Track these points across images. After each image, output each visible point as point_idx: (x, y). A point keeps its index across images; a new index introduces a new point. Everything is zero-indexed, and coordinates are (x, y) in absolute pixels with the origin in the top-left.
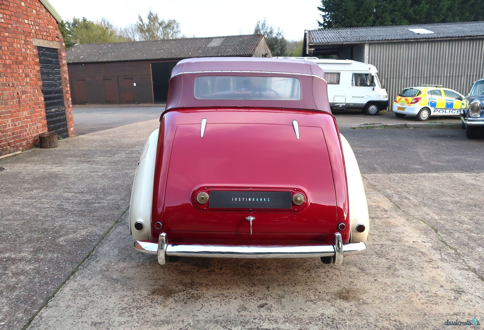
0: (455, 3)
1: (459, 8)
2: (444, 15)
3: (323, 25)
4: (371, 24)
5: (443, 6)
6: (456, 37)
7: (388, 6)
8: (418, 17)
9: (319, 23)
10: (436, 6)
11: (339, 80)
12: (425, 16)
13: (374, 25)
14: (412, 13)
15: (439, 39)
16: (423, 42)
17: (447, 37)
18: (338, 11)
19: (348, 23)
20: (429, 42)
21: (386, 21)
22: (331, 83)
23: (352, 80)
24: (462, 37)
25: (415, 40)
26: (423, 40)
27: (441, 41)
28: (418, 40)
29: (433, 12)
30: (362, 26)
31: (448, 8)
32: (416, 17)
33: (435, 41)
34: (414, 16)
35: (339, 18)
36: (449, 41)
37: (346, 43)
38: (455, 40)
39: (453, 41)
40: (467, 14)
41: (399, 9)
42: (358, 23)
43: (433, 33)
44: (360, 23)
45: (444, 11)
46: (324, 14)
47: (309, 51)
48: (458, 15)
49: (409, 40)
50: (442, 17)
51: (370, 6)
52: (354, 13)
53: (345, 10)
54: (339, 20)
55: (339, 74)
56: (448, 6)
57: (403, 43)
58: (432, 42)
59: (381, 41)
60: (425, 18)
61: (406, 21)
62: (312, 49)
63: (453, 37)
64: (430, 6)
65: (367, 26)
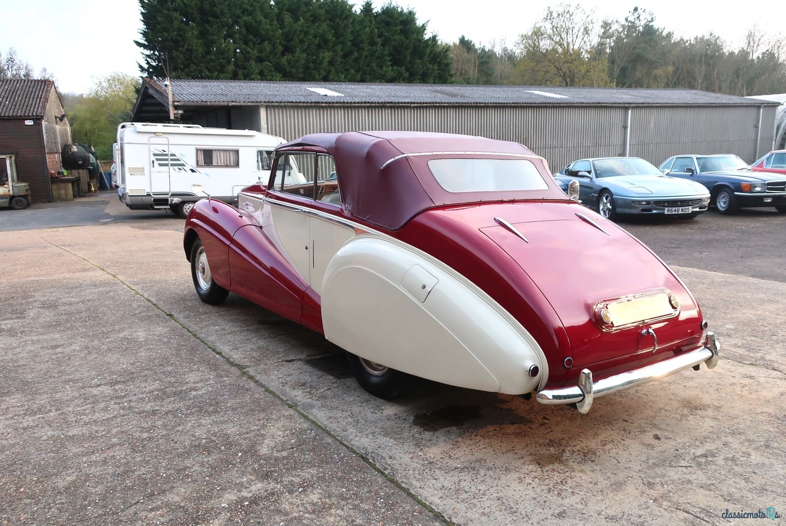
0: (336, 56)
1: (341, 62)
2: (325, 71)
3: (147, 70)
4: (230, 76)
5: (324, 58)
6: (375, 103)
7: (251, 51)
8: (294, 70)
9: (141, 67)
10: (314, 57)
11: (238, 161)
12: (302, 70)
13: (235, 77)
14: (286, 63)
15: (356, 105)
16: (337, 107)
17: (365, 103)
18: (177, 50)
19: (195, 70)
20: (344, 107)
21: (252, 74)
22: (227, 166)
23: (258, 161)
24: (382, 103)
25: (327, 105)
26: (337, 105)
27: (358, 107)
28: (331, 105)
29: (311, 65)
30: (217, 78)
31: (329, 61)
32: (291, 69)
33: (351, 107)
34: (288, 69)
35: (180, 62)
36: (368, 107)
37: (233, 104)
38: (375, 107)
39: (372, 107)
40: (352, 71)
41: (267, 56)
42: (212, 73)
43: (343, 95)
44: (216, 73)
45: (325, 64)
46: (148, 52)
47: (175, 114)
48: (342, 73)
49: (321, 104)
50: (323, 73)
51: (226, 49)
52: (203, 57)
53: (188, 50)
54: (180, 66)
55: (237, 152)
56: (329, 59)
57: (311, 107)
58: (348, 107)
59: (283, 104)
60: (302, 73)
61: (279, 75)
62: (180, 112)
63: (372, 103)
64: (307, 56)
65: (226, 78)
